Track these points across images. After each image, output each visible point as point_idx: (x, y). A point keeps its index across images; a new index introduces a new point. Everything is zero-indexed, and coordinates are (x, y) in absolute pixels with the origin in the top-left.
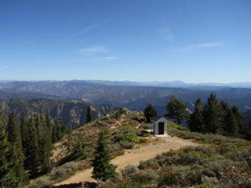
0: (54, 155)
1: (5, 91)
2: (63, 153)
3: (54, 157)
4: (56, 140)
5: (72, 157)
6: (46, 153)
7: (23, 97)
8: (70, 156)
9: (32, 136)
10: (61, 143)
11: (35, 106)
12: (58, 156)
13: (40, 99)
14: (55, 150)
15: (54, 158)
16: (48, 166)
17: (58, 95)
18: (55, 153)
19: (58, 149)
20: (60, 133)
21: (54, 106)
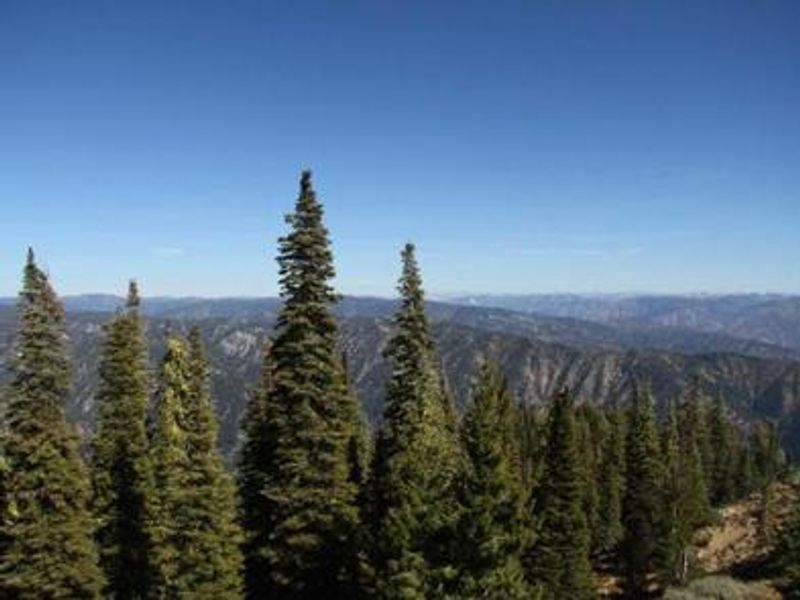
0: (711, 544)
1: (614, 325)
2: (743, 544)
3: (713, 551)
4: (732, 497)
5: (771, 566)
6: (674, 531)
7: (669, 346)
8: (763, 560)
9: (646, 471)
10: (745, 510)
11: (707, 376)
12: (724, 552)
13: (724, 356)
14: (718, 529)
15: (710, 556)
16: (678, 575)
17: (784, 344)
18: (719, 539)
19: (728, 529)
20: (749, 473)
21: (771, 380)
